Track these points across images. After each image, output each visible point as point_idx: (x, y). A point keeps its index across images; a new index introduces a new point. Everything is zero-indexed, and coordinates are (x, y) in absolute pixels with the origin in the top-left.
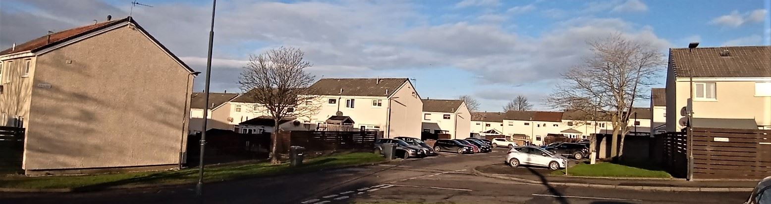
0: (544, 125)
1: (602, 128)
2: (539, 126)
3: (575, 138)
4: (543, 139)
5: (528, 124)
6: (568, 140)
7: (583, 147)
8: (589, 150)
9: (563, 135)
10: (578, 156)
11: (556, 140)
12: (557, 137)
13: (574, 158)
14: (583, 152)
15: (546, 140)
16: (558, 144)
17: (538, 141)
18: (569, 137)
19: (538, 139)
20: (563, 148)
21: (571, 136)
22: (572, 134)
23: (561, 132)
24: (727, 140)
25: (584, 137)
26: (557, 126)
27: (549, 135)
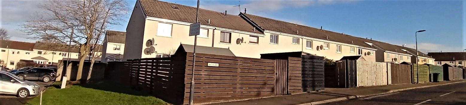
0: (18, 53)
1: (64, 57)
2: (13, 53)
3: (43, 63)
4: (15, 64)
5: (4, 51)
6: (37, 65)
7: (51, 71)
8: (56, 74)
9: (33, 61)
10: (46, 79)
11: (27, 65)
12: (29, 63)
13: (43, 81)
14: (52, 75)
15: (19, 65)
16: (29, 69)
17: (12, 66)
18: (38, 63)
19: (12, 63)
20: (33, 72)
21: (39, 62)
22: (41, 61)
23: (31, 58)
24: (217, 65)
25: (50, 63)
26: (29, 53)
27: (21, 60)
